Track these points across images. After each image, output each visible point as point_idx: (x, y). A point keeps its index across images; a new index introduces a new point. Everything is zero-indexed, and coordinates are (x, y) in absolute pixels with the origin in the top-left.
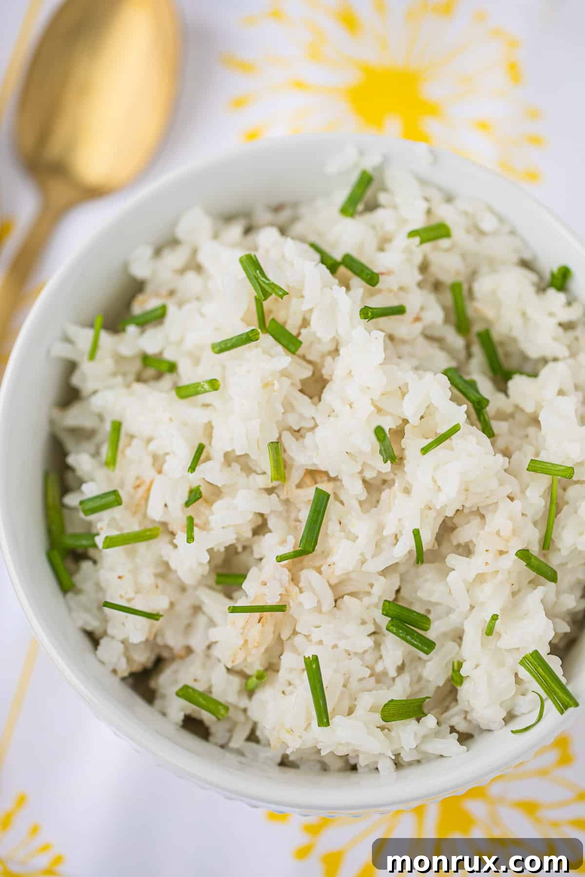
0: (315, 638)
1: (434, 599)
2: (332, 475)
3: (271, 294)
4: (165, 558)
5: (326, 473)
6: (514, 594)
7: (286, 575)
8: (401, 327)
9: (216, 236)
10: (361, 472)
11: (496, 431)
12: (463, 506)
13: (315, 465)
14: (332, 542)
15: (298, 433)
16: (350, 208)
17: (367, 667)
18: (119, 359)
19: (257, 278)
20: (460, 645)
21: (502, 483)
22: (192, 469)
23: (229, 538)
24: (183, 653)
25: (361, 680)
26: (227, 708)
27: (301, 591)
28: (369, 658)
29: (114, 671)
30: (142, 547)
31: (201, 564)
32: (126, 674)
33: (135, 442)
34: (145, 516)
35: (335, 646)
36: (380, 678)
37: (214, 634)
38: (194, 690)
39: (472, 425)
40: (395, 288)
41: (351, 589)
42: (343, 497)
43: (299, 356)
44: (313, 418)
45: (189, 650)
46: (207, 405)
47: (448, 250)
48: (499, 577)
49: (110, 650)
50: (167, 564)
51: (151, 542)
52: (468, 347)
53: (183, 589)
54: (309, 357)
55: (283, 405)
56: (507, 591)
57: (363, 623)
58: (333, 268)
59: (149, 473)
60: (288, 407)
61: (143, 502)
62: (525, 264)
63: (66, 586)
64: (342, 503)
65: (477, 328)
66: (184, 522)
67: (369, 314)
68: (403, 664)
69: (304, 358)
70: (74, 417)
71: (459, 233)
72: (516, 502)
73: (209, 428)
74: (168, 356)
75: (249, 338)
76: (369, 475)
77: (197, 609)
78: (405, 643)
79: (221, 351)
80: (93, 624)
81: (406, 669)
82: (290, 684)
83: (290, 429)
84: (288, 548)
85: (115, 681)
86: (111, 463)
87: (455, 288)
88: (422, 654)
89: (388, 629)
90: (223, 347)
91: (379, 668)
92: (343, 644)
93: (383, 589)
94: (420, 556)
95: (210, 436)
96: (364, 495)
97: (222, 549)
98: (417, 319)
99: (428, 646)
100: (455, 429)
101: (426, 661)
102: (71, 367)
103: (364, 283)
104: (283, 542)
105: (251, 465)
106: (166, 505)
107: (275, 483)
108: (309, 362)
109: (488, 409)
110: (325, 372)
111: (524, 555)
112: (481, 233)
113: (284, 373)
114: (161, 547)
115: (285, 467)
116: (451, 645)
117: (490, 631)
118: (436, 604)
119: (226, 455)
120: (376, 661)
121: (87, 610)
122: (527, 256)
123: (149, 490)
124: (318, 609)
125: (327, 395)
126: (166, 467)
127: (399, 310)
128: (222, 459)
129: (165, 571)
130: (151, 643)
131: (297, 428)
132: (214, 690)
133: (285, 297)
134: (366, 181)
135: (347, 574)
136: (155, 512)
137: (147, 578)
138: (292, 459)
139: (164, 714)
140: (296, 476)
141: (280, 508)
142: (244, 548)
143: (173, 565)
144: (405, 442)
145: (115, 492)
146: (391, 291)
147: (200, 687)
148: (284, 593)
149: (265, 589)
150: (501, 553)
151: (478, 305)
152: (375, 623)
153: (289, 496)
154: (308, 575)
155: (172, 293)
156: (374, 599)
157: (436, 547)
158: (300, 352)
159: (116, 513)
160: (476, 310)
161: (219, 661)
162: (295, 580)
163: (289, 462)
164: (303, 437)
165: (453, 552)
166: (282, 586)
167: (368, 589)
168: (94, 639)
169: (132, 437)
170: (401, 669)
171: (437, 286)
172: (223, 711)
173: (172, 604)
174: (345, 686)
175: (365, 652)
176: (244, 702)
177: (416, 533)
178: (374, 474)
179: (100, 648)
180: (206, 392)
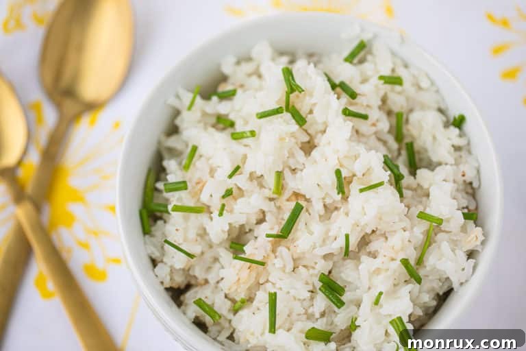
0: (277, 286)
1: (350, 280)
2: (307, 197)
3: (295, 91)
4: (205, 226)
5: (304, 196)
6: (395, 285)
7: (269, 247)
8: (364, 127)
9: (273, 60)
10: (324, 199)
11: (404, 195)
12: (377, 228)
13: (299, 189)
14: (299, 234)
15: (294, 171)
16: (350, 59)
17: (304, 309)
18: (205, 114)
19: (289, 80)
20: (358, 309)
21: (401, 220)
22: (230, 176)
23: (242, 221)
24: (203, 282)
25: (299, 315)
26: (220, 317)
27: (276, 257)
28: (306, 304)
29: (162, 283)
30: (193, 216)
31: (223, 231)
32: (168, 286)
33: (202, 159)
34: (199, 200)
35: (288, 293)
36: (310, 317)
37: (223, 273)
38: (204, 302)
39: (391, 185)
40: (365, 104)
41: (305, 263)
42: (310, 211)
43: (304, 130)
44: (304, 164)
45: (206, 282)
46: (246, 146)
47: (399, 93)
48: (389, 273)
49: (162, 270)
50: (205, 229)
51: (199, 214)
52: (399, 150)
53: (211, 247)
54: (309, 131)
55: (289, 153)
56: (391, 282)
57: (307, 283)
58: (334, 86)
59: (206, 177)
60: (292, 155)
61: (199, 192)
62: (441, 111)
63: (146, 232)
64: (310, 214)
65: (407, 140)
66: (219, 207)
67: (347, 113)
68: (324, 312)
69: (306, 131)
70: (172, 142)
71: (407, 84)
72: (407, 232)
73: (245, 157)
74: (232, 117)
75: (277, 111)
76: (328, 201)
77: (216, 260)
78: (328, 300)
79: (261, 118)
80: (156, 255)
81: (326, 315)
82: (258, 309)
83: (290, 168)
84: (275, 232)
85: (162, 288)
86: (187, 167)
87: (399, 116)
88: (336, 309)
89: (320, 289)
90: (263, 115)
91: (310, 311)
92: (293, 292)
93: (322, 267)
94: (347, 253)
95: (244, 163)
96: (322, 212)
97: (237, 226)
98: (374, 125)
99: (340, 304)
100: (381, 184)
101: (338, 314)
102: (177, 113)
103: (348, 97)
104: (272, 229)
105: (264, 183)
106: (211, 196)
107: (275, 196)
108: (309, 134)
109: (403, 181)
110: (316, 141)
111: (405, 262)
112: (420, 88)
113: (293, 135)
114: (203, 218)
115: (282, 189)
116: (354, 308)
117: (377, 302)
118: (350, 283)
119: (251, 174)
120: (309, 307)
121: (155, 246)
122: (443, 107)
123: (203, 186)
124: (283, 269)
125: (314, 153)
126: (216, 175)
127: (365, 117)
128: (248, 175)
129: (203, 234)
130: (186, 271)
131: (293, 168)
132: (215, 305)
133: (303, 93)
134: (362, 46)
135: (304, 253)
136: (204, 198)
137: (192, 234)
138: (287, 184)
139: (185, 314)
140: (287, 194)
141: (275, 210)
142: (250, 230)
143: (208, 231)
144: (352, 186)
145: (184, 182)
146: (363, 105)
147: (209, 302)
148: (266, 255)
149: (256, 252)
150: (393, 259)
151: (410, 127)
152: (314, 286)
153: (281, 205)
154: (282, 250)
155: (242, 86)
156: (316, 272)
157: (357, 250)
158: (304, 127)
159: (183, 194)
160: (408, 130)
161: (222, 290)
162: (274, 251)
163: (285, 186)
164: (296, 173)
165: (366, 255)
166: (266, 251)
167: (313, 264)
168: (154, 263)
169: (201, 156)
170: (323, 315)
171: (389, 113)
172: (217, 318)
173: (202, 253)
174: (289, 316)
175: (304, 300)
176: (230, 316)
177: (347, 237)
178: (331, 201)
179: (157, 268)
180: (247, 137)
